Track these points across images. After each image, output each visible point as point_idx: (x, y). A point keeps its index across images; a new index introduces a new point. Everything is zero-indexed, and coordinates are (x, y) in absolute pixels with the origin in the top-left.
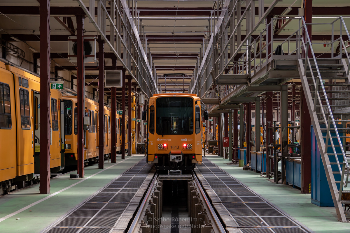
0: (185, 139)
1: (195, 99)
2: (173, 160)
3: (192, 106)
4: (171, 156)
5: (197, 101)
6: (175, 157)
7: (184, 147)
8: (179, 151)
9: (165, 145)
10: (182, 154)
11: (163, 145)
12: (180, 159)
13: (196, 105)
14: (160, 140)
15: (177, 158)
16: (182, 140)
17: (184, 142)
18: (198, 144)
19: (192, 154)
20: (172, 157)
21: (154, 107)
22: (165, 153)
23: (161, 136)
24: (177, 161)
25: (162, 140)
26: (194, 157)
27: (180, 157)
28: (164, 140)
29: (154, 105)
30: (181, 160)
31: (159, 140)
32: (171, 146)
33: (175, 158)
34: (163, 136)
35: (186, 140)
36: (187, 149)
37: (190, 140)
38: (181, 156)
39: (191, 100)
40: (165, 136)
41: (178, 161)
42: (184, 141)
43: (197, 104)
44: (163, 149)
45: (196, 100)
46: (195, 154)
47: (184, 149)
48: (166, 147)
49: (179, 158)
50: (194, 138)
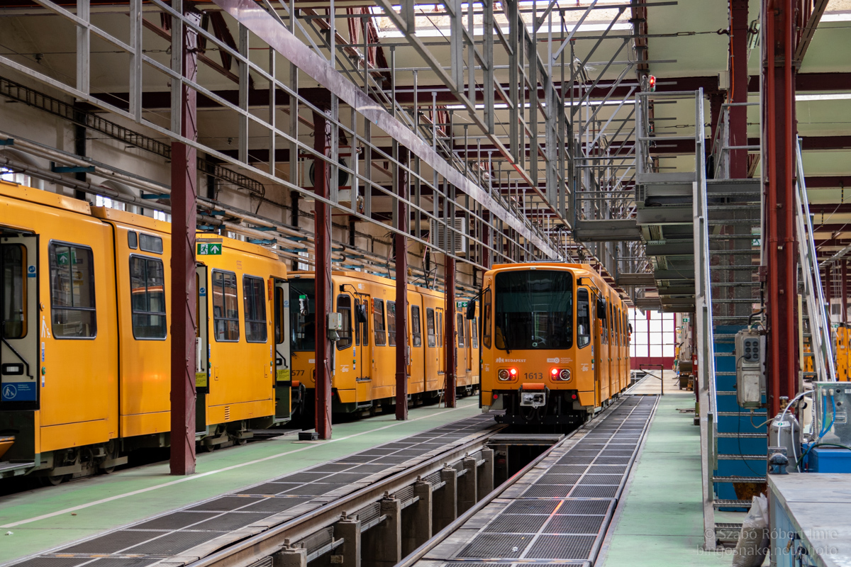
0: (554, 359)
1: (576, 275)
2: (526, 403)
3: (570, 288)
4: (522, 394)
5: (581, 279)
6: (532, 397)
7: (553, 375)
8: (540, 384)
9: (513, 372)
10: (547, 390)
11: (509, 370)
12: (542, 402)
13: (580, 287)
14: (503, 360)
15: (536, 399)
16: (549, 360)
17: (553, 366)
18: (585, 369)
19: (570, 391)
20: (526, 397)
21: (491, 291)
22: (513, 389)
23: (504, 352)
24: (535, 405)
25: (506, 360)
26: (574, 396)
27: (542, 396)
28: (512, 361)
29: (490, 287)
30: (544, 404)
31: (500, 360)
32: (526, 374)
33: (531, 399)
34: (508, 353)
35: (556, 360)
36: (558, 379)
37: (567, 360)
38: (544, 394)
39: (567, 275)
40: (514, 352)
41: (537, 406)
42: (554, 363)
43: (581, 285)
44: (510, 379)
45: (578, 276)
46: (576, 391)
47: (553, 380)
48: (515, 375)
49: (540, 399)
50: (574, 358)
